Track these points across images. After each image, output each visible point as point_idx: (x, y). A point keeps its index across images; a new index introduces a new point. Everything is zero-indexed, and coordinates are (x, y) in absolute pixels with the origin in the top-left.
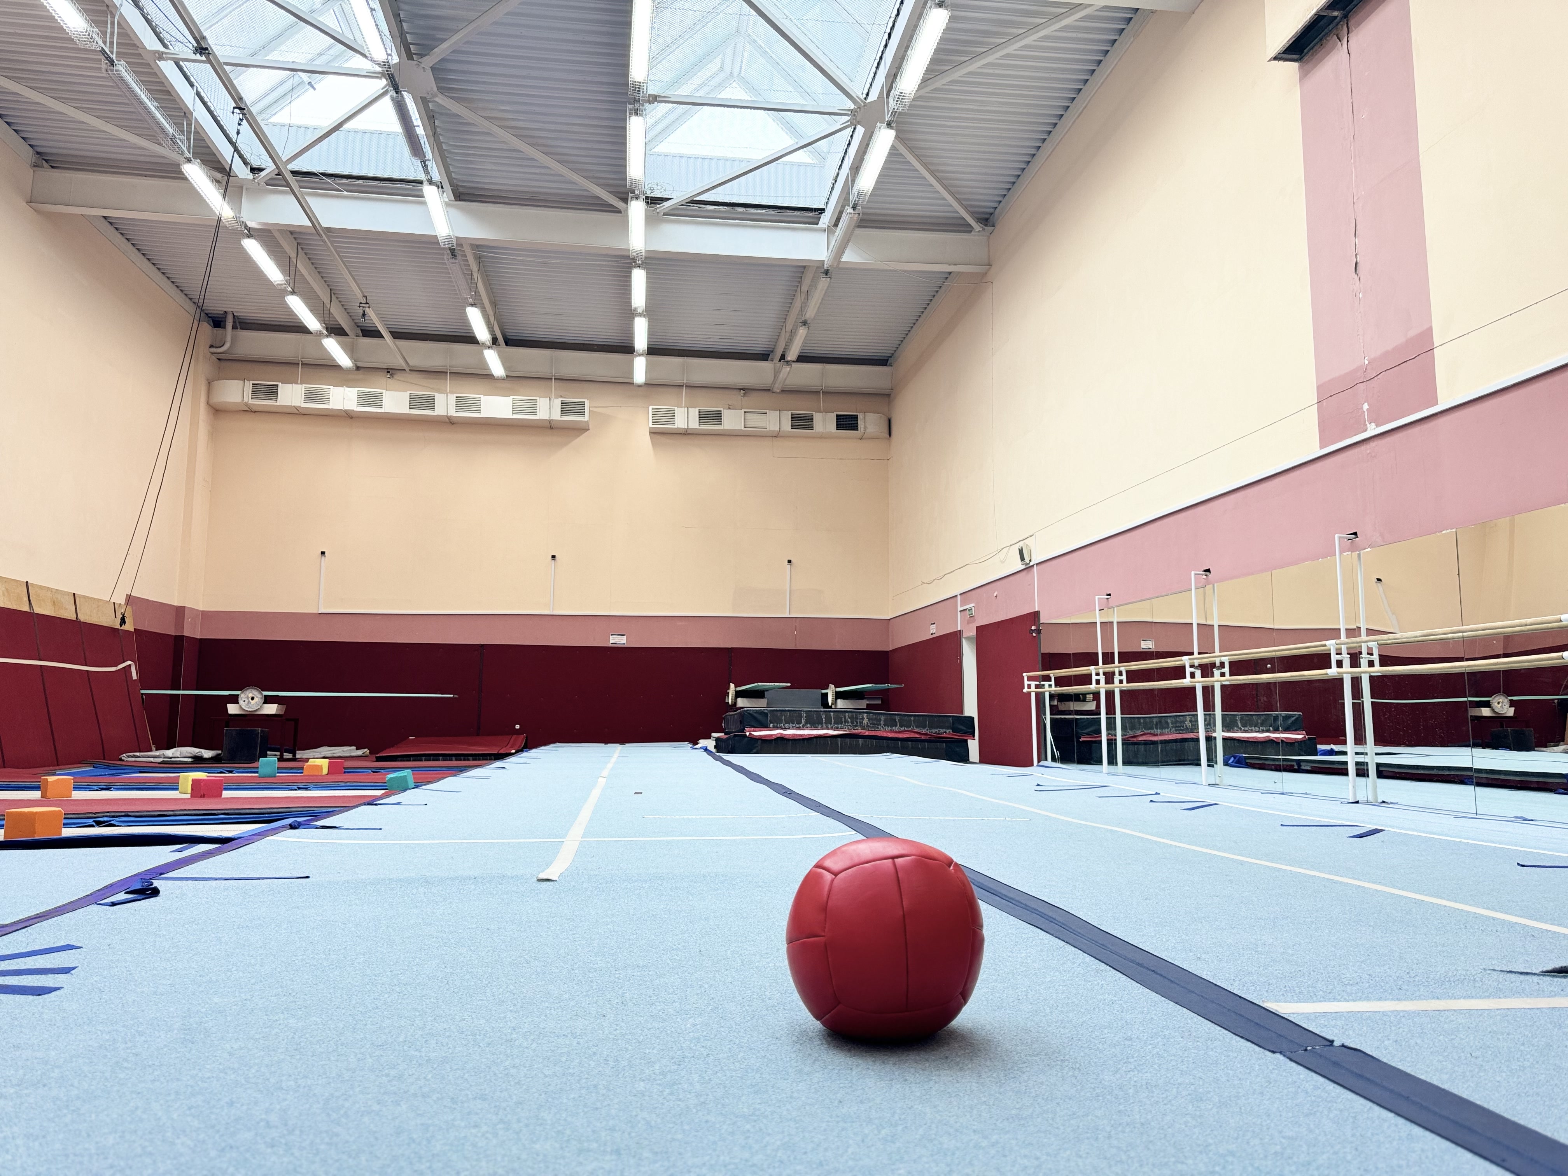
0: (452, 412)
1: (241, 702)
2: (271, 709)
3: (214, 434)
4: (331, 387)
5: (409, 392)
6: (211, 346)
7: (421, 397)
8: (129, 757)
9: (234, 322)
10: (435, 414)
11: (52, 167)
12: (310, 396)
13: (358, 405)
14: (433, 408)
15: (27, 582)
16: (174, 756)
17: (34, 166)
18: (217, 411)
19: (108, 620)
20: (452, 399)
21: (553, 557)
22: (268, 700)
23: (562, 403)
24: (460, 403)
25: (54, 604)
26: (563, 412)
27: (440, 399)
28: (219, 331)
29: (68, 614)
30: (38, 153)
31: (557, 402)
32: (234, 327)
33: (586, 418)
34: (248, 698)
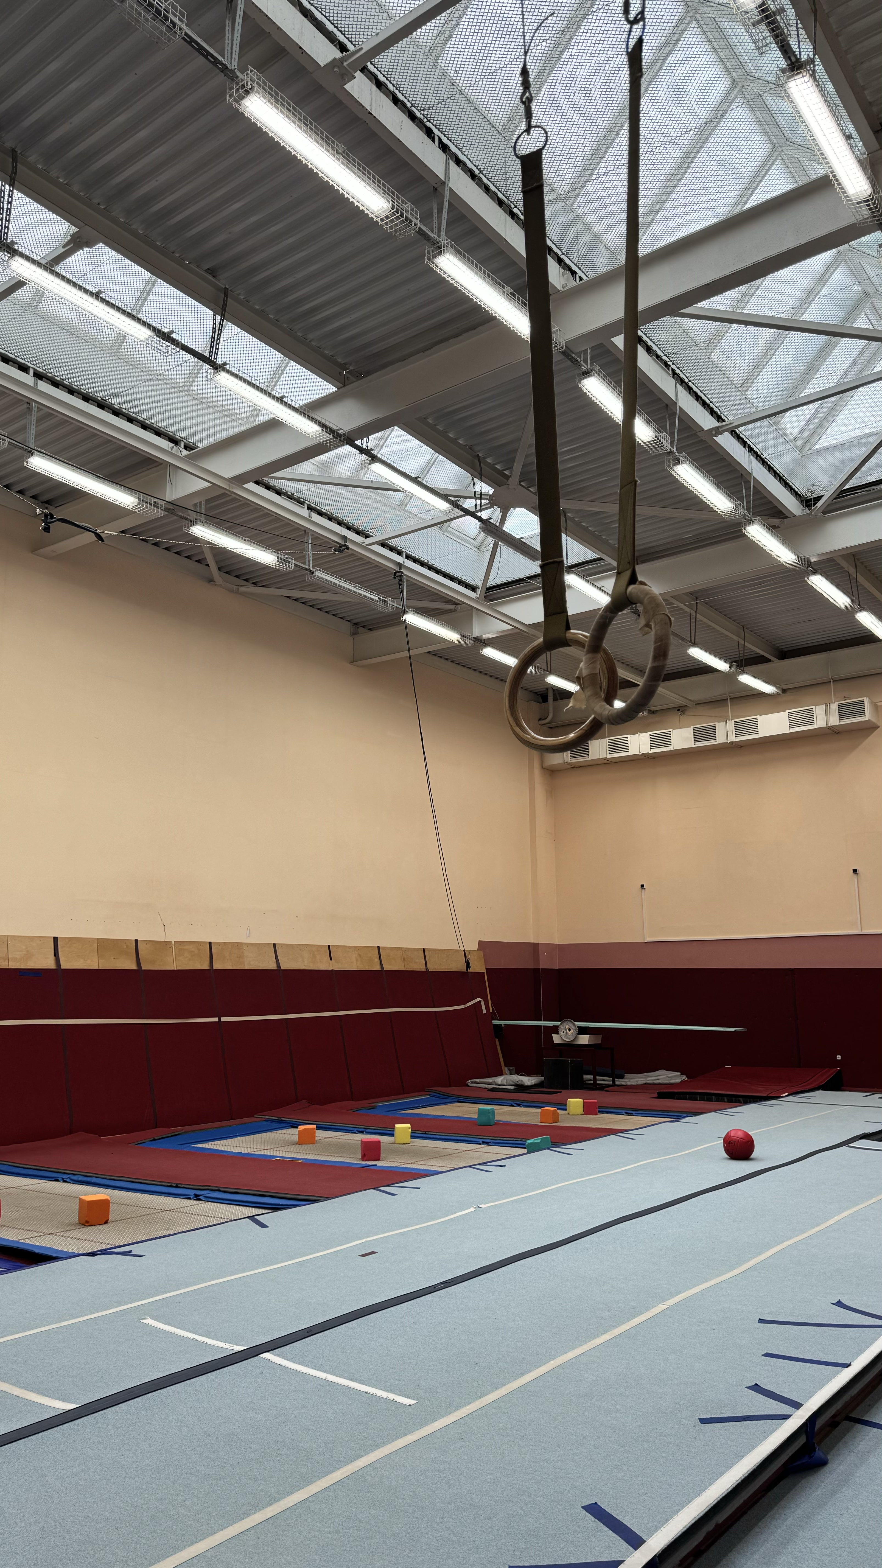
0: (733, 738)
1: (561, 1033)
2: (584, 1040)
3: (551, 792)
4: (629, 736)
5: (692, 727)
6: (540, 719)
7: (703, 729)
8: (472, 1083)
9: (554, 695)
10: (717, 743)
11: (370, 630)
12: (613, 748)
13: (652, 748)
14: (715, 738)
15: (378, 946)
16: (502, 1083)
17: (353, 634)
18: (551, 772)
19: (458, 966)
20: (731, 724)
21: (855, 871)
22: (582, 1031)
23: (839, 706)
24: (739, 729)
25: (404, 960)
26: (841, 716)
27: (720, 727)
28: (544, 704)
29: (419, 966)
30: (355, 624)
31: (834, 707)
32: (555, 699)
33: (868, 716)
34: (566, 1029)
